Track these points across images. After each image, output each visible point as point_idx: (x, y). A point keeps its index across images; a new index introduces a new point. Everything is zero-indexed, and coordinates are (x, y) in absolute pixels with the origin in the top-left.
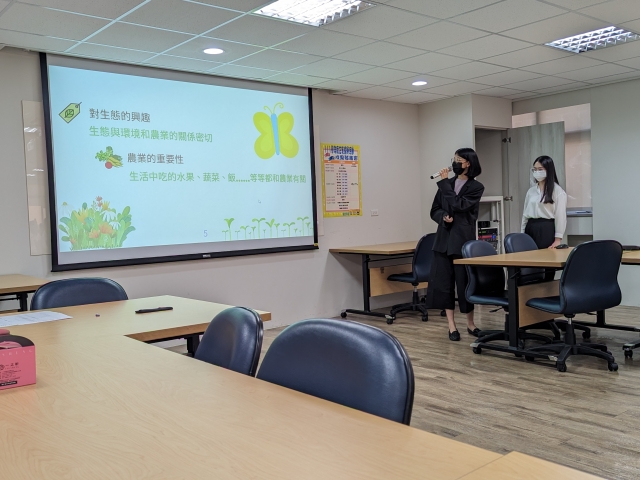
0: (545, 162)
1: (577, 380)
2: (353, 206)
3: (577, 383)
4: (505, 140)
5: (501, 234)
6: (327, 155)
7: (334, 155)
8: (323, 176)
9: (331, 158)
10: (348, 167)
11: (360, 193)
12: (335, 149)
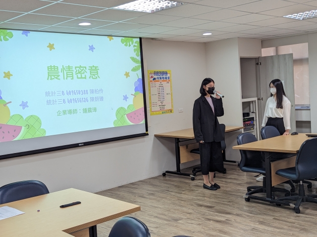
1: (307, 219)
2: (168, 107)
3: (307, 221)
4: (258, 64)
5: (256, 121)
6: (152, 77)
7: (156, 77)
8: (150, 90)
9: (154, 79)
10: (164, 83)
11: (172, 100)
12: (156, 73)
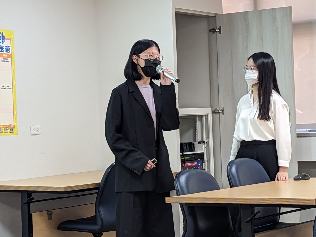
0: (260, 61)
4: (213, 31)
5: (209, 161)
